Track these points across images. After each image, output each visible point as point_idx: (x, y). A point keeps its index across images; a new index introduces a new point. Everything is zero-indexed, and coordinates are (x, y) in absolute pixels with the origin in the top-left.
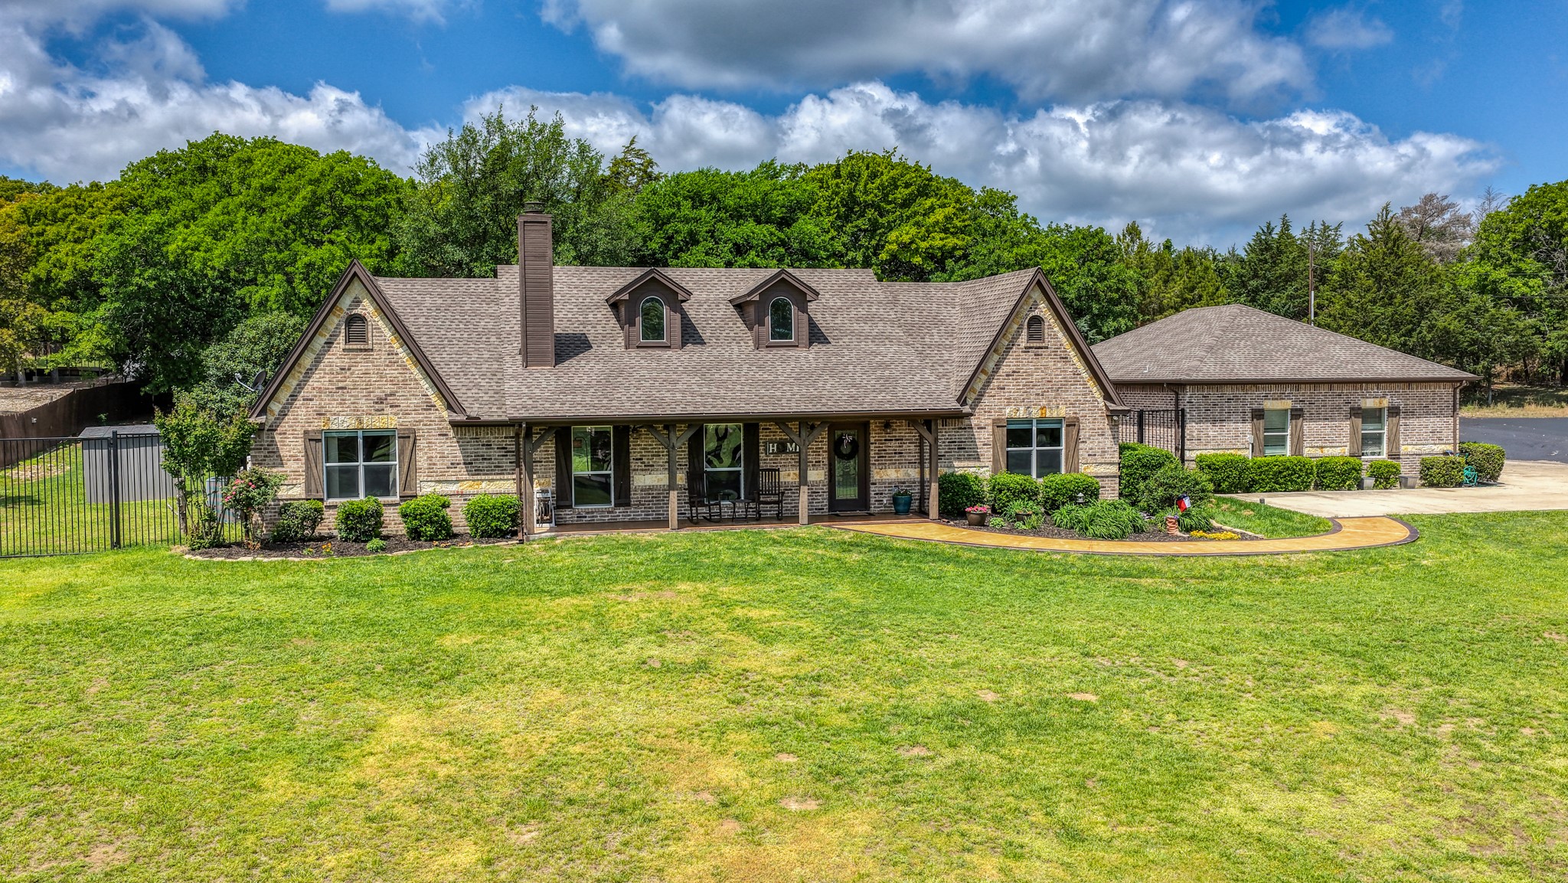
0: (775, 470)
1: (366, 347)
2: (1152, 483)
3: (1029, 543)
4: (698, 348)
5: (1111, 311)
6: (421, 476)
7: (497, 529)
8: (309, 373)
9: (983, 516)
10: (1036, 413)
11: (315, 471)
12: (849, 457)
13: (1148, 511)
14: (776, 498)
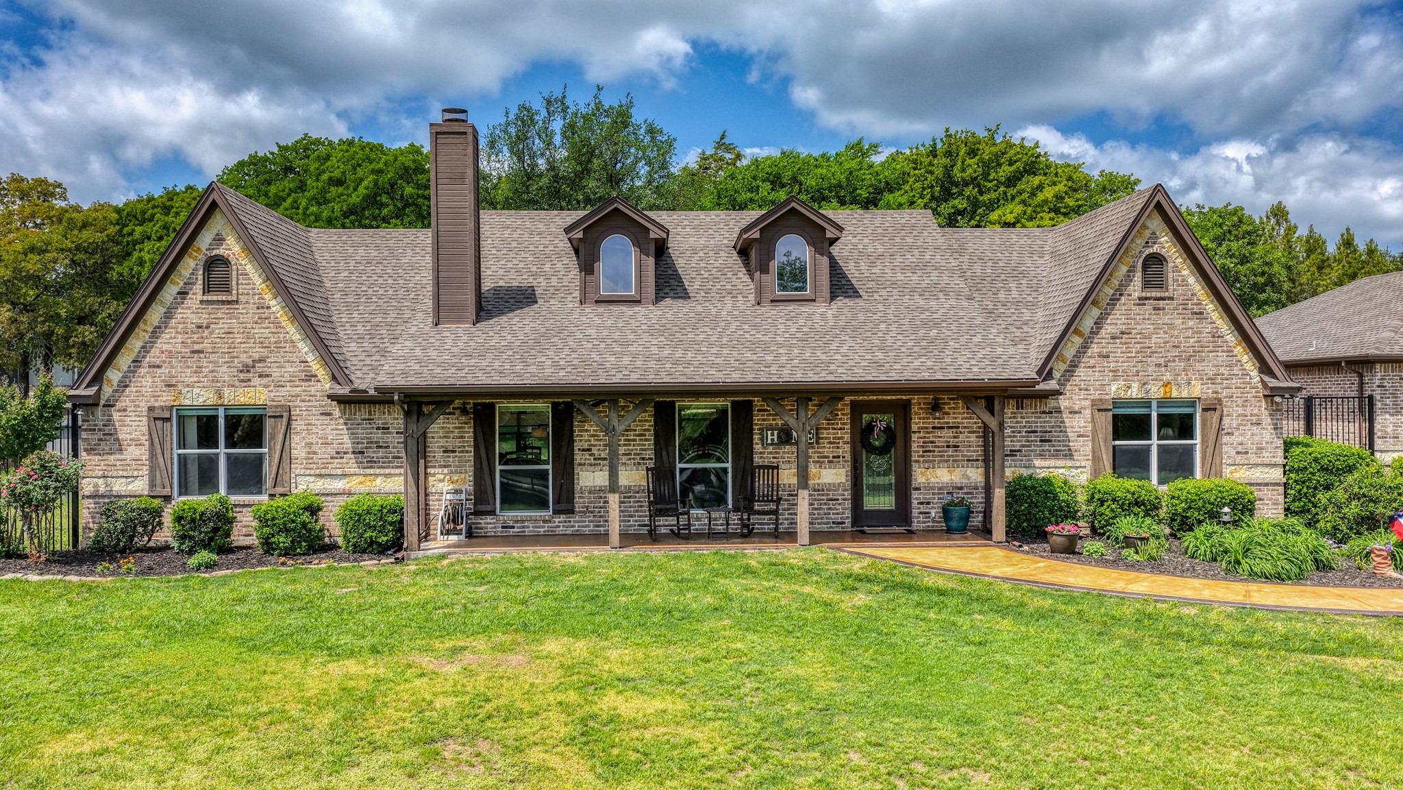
0: (773, 468)
1: (229, 298)
2: (1340, 495)
3: (1144, 584)
4: (680, 302)
5: (1254, 298)
6: (297, 469)
7: (372, 542)
8: (156, 332)
9: (1073, 540)
10: (1156, 392)
11: (161, 460)
12: (883, 451)
13: (1333, 536)
14: (773, 506)
